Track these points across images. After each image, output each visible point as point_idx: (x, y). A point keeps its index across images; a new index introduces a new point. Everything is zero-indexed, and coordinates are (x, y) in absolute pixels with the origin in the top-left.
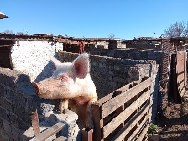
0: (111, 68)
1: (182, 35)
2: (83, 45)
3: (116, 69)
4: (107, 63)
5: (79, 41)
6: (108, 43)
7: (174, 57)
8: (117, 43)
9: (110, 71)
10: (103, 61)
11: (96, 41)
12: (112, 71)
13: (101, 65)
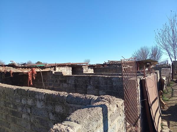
0: (51, 109)
1: (148, 58)
2: (33, 73)
3: (58, 111)
4: (46, 102)
5: (28, 68)
6: (71, 68)
7: (143, 84)
8: (83, 68)
9: (50, 115)
10: (40, 98)
11: (54, 67)
12: (53, 114)
13: (38, 105)
